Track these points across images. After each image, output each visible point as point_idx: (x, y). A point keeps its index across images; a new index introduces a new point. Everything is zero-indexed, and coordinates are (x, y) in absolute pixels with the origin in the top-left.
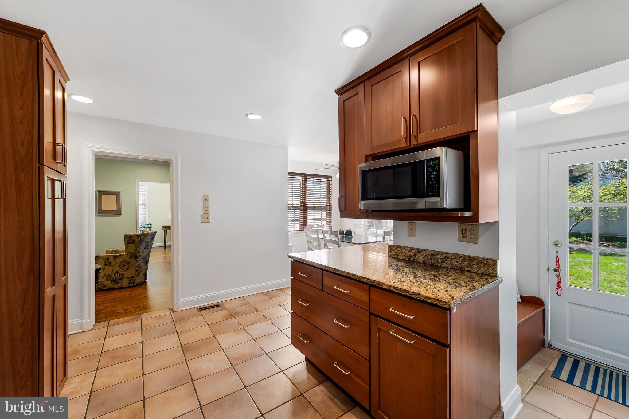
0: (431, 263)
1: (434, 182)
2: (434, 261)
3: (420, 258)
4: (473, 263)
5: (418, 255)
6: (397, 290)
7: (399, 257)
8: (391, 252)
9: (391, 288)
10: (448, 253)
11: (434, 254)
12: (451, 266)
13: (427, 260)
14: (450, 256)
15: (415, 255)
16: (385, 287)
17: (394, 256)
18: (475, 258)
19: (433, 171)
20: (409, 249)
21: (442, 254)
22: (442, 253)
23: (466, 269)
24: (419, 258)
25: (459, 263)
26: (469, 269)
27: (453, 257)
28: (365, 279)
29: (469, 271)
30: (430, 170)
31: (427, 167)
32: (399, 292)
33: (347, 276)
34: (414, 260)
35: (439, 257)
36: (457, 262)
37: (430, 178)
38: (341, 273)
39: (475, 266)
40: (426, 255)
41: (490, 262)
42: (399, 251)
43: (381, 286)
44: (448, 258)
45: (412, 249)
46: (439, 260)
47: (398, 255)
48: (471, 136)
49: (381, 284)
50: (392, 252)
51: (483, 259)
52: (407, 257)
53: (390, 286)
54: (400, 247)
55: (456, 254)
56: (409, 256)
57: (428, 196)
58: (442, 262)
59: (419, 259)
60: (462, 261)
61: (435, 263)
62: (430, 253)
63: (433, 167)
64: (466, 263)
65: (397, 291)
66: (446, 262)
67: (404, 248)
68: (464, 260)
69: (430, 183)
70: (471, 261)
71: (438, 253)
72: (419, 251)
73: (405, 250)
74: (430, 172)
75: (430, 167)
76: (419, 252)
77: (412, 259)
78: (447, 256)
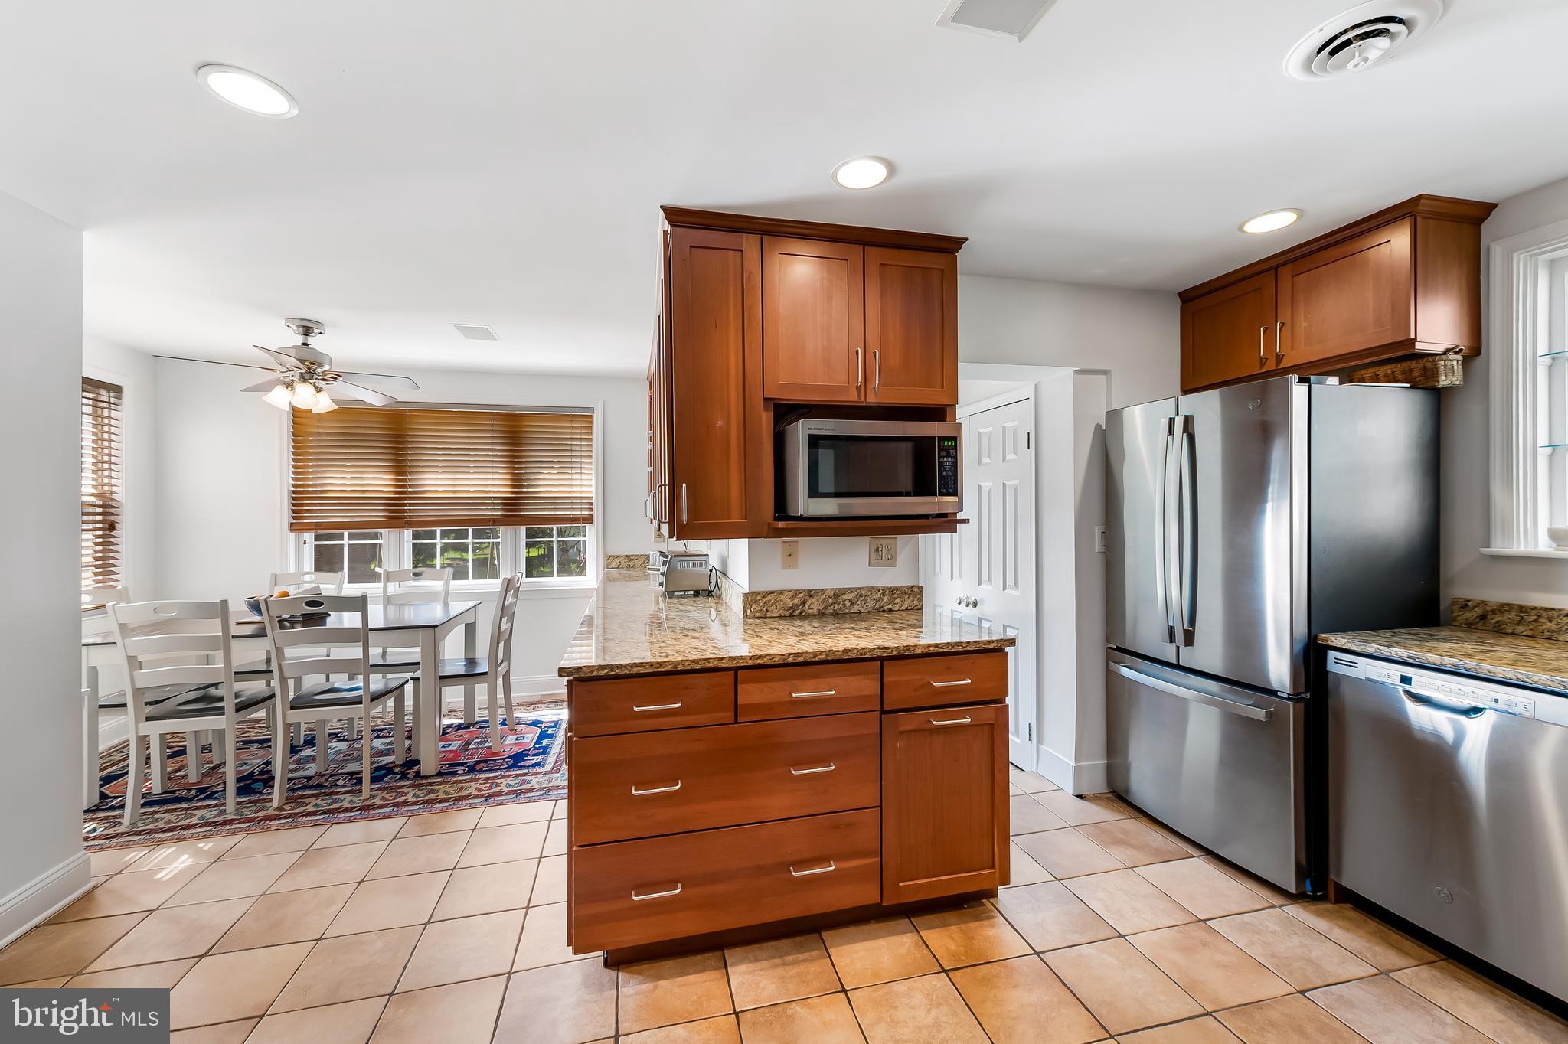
0: (834, 611)
1: (950, 473)
2: (838, 606)
3: (814, 606)
4: (896, 596)
5: (810, 601)
6: (941, 648)
7: (769, 615)
8: (751, 607)
9: (931, 649)
10: (860, 589)
11: (837, 594)
12: (865, 607)
13: (826, 608)
14: (863, 592)
15: (803, 604)
16: (919, 651)
17: (758, 615)
18: (897, 589)
19: (948, 456)
20: (791, 594)
21: (852, 592)
22: (851, 590)
23: (886, 608)
24: (812, 606)
25: (877, 601)
26: (890, 606)
27: (869, 593)
28: (876, 651)
29: (890, 610)
30: (944, 453)
31: (940, 450)
32: (946, 650)
33: (829, 658)
34: (801, 613)
35: (845, 597)
36: (874, 599)
37: (943, 466)
38: (809, 658)
39: (898, 601)
40: (824, 599)
41: (916, 590)
42: (770, 601)
43: (913, 652)
44: (861, 596)
45: (797, 593)
46: (846, 602)
47: (767, 611)
48: (948, 410)
49: (912, 649)
50: (754, 606)
51: (908, 588)
52: (788, 610)
53: (930, 646)
54: (772, 592)
55: (873, 587)
56: (791, 608)
57: (942, 494)
58: (852, 604)
59: (812, 609)
60: (880, 597)
61: (840, 609)
62: (832, 594)
63: (947, 450)
64: (886, 598)
65: (941, 650)
66: (858, 602)
67: (781, 593)
68: (884, 594)
69: (944, 473)
70: (893, 594)
71: (844, 591)
72: (811, 594)
73: (782, 597)
74: (944, 457)
75: (943, 450)
76: (811, 596)
77: (797, 612)
78: (858, 593)
